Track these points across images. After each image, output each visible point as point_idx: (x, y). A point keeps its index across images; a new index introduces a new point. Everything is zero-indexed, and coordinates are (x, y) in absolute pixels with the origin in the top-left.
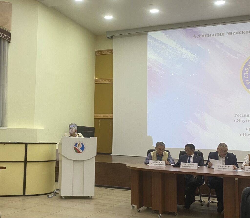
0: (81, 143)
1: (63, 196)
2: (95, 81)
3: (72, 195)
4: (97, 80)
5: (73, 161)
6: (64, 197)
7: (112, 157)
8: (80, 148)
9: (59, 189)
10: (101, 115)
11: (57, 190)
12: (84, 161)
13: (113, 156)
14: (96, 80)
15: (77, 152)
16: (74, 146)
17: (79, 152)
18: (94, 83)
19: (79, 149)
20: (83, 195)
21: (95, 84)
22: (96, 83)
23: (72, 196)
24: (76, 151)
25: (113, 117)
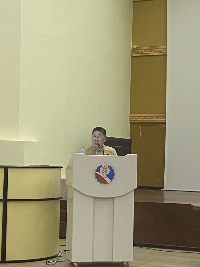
0: (109, 166)
1: (76, 262)
2: (132, 52)
3: (93, 260)
4: (136, 49)
5: (93, 199)
6: (76, 264)
7: (163, 193)
8: (107, 175)
9: (67, 250)
10: (143, 116)
11: (65, 251)
12: (114, 198)
13: (165, 192)
14: (133, 50)
15: (101, 183)
16: (95, 172)
17: (104, 182)
18: (131, 55)
19: (104, 176)
20: (112, 260)
21: (132, 57)
22: (133, 55)
23: (91, 261)
24: (98, 181)
25: (165, 120)
